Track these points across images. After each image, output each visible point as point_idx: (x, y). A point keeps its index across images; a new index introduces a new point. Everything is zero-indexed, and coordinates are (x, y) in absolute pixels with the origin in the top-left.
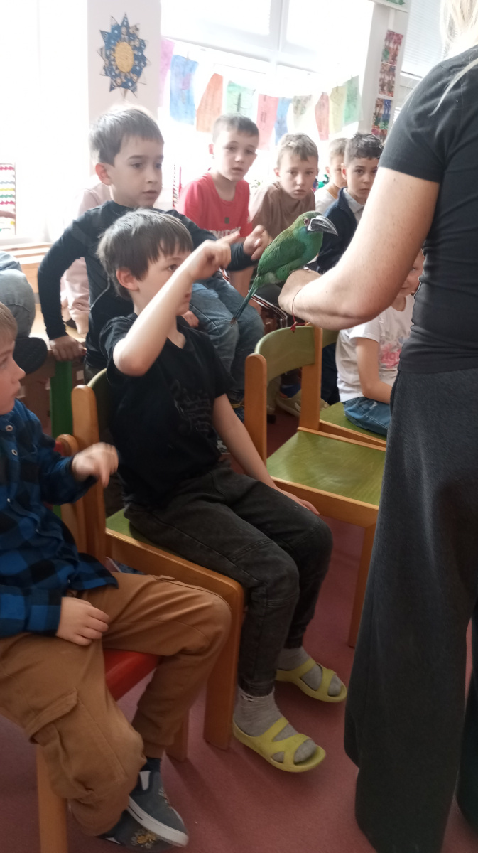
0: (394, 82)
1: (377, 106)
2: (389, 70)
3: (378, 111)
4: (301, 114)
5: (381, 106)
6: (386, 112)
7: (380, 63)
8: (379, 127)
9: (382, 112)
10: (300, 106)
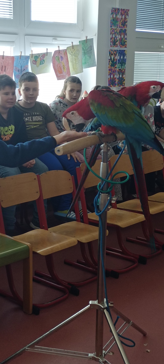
0: (126, 39)
1: (111, 54)
2: (120, 32)
3: (112, 58)
4: (40, 64)
5: (115, 55)
6: (122, 57)
7: (110, 28)
8: (116, 68)
9: (117, 57)
10: (39, 60)
